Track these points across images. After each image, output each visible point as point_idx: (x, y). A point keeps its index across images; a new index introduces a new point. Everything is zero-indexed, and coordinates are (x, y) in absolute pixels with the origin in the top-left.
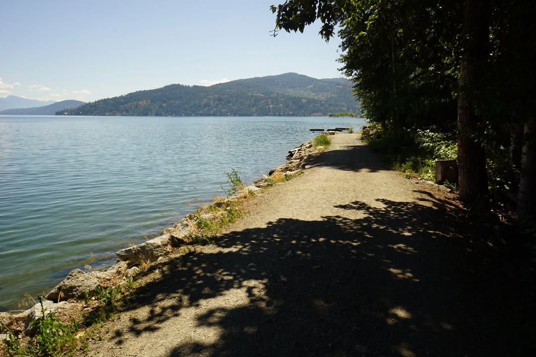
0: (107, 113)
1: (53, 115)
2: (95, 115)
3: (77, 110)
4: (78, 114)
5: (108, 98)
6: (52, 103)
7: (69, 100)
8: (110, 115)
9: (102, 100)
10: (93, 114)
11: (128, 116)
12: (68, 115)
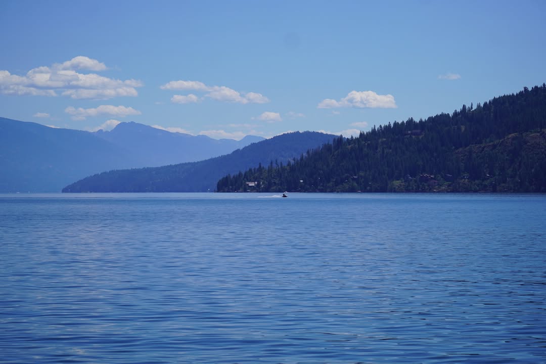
0: (397, 183)
1: (204, 190)
2: (352, 190)
3: (292, 169)
4: (292, 187)
5: (411, 121)
6: (257, 141)
7: (297, 133)
8: (408, 190)
9: (388, 128)
10: (347, 186)
11: (476, 191)
12: (257, 189)
